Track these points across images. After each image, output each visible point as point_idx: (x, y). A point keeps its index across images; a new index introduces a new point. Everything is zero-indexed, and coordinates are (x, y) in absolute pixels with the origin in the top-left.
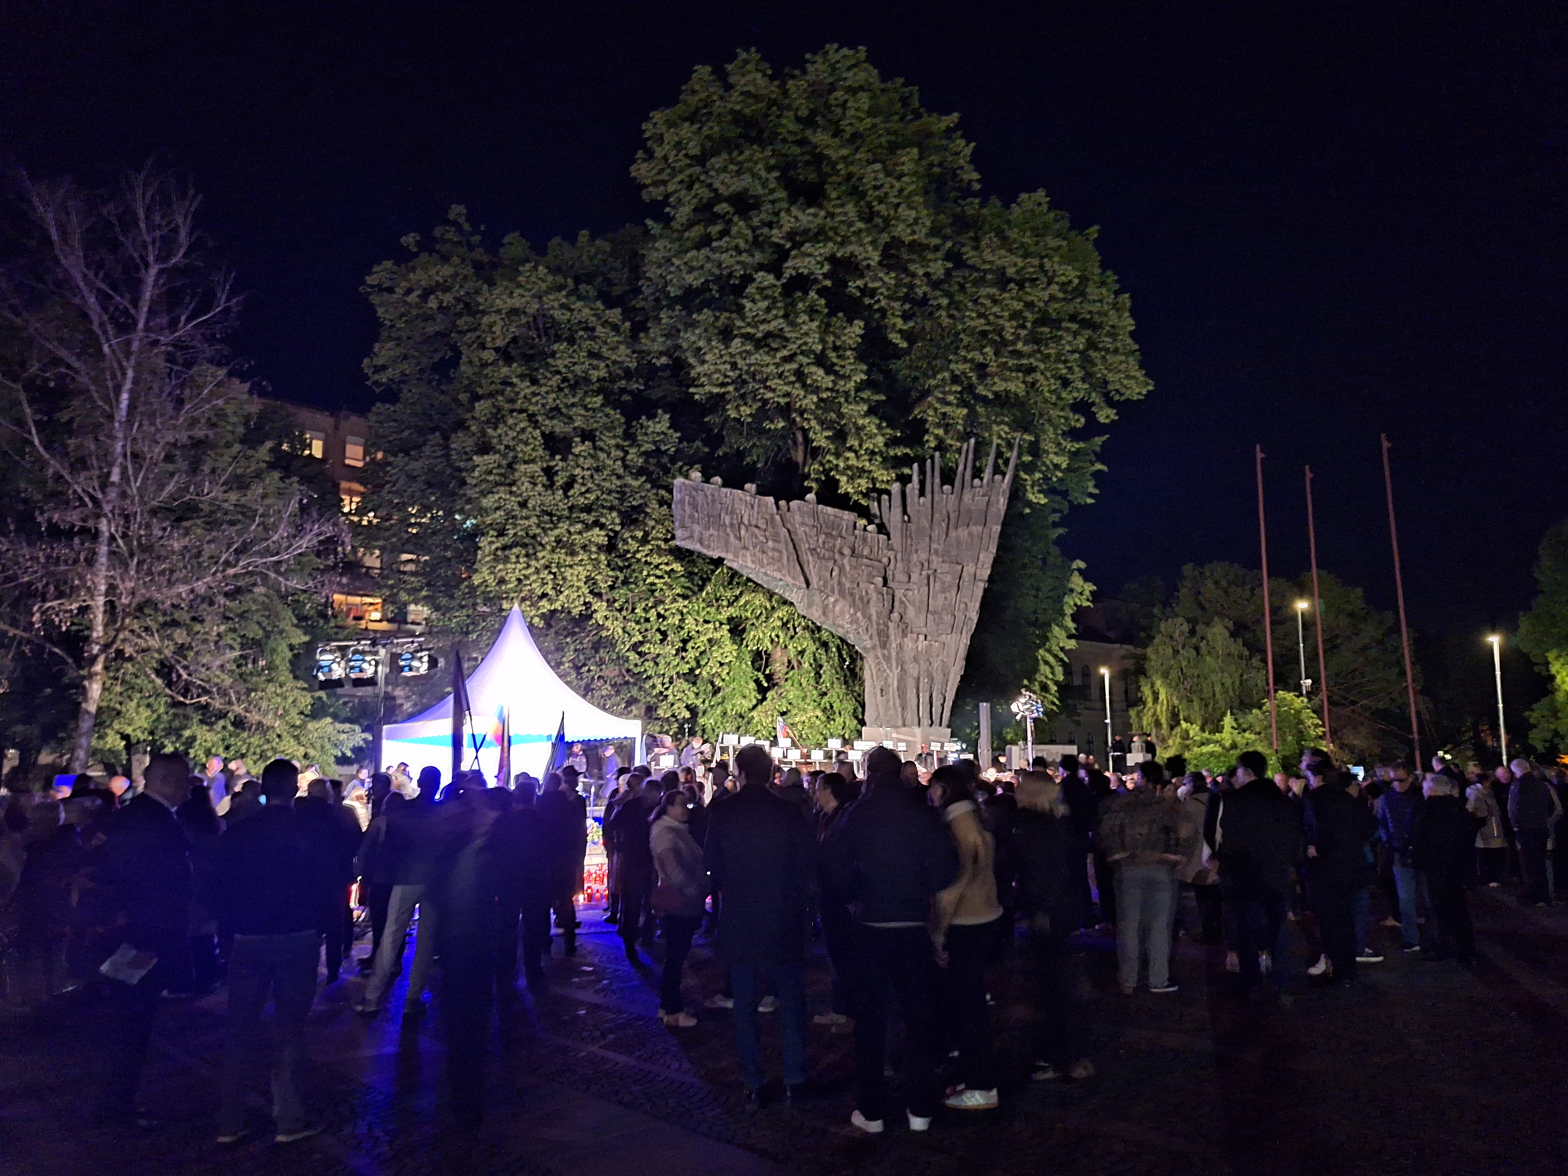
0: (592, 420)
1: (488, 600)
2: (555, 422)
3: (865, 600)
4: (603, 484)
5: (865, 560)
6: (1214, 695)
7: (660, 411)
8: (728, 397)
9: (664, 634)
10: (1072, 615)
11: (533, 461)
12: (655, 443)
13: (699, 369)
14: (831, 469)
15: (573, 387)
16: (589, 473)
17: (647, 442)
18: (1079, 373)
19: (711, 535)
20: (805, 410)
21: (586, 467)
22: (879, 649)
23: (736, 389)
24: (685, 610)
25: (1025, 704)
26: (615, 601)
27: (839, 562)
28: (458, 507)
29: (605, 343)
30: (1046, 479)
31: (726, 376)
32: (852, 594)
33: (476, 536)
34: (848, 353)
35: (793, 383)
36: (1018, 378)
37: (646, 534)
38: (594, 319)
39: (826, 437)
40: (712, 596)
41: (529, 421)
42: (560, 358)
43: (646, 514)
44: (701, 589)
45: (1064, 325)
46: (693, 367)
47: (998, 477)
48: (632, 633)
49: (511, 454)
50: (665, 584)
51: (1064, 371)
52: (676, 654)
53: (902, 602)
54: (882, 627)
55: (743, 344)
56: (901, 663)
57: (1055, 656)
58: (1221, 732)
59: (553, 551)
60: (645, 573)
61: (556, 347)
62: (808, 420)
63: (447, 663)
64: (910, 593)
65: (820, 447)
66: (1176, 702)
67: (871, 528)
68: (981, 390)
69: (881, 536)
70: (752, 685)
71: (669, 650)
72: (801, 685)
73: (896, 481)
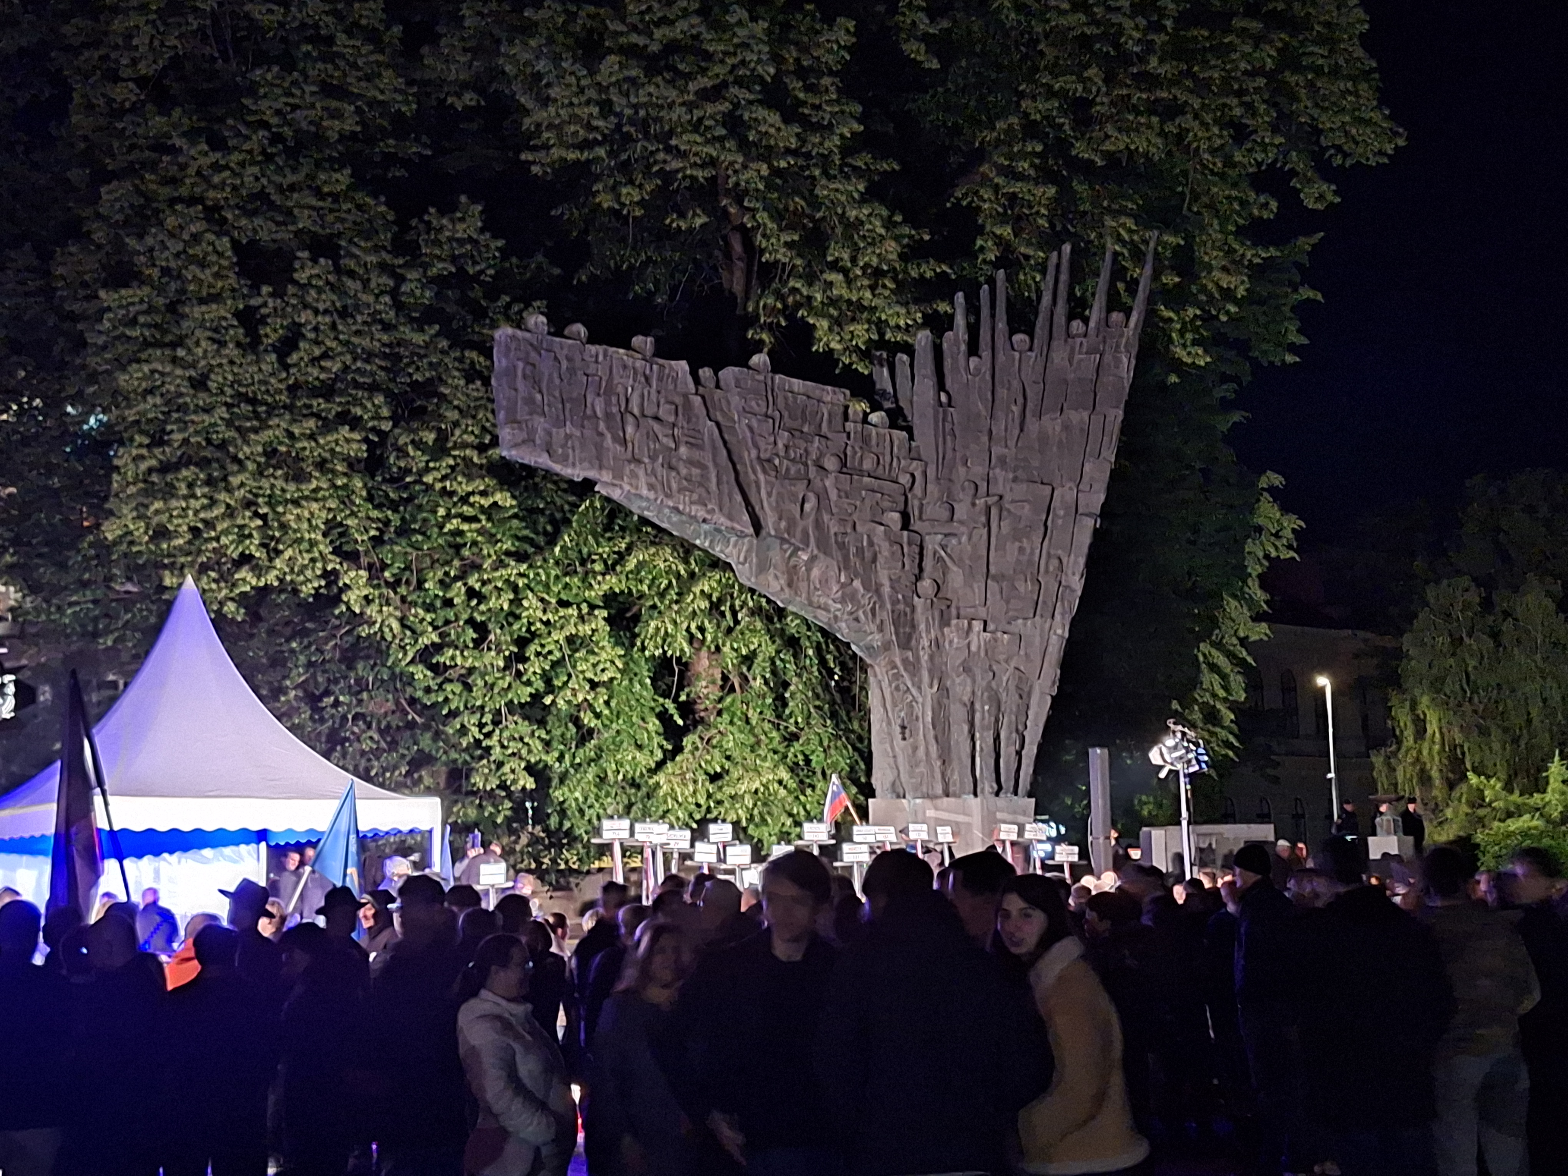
0: (330, 218)
1: (134, 571)
2: (258, 221)
3: (868, 555)
4: (355, 340)
5: (866, 480)
6: (1529, 721)
7: (463, 199)
8: (595, 169)
9: (482, 630)
10: (1259, 576)
11: (216, 298)
12: (454, 259)
13: (541, 115)
14: (798, 306)
15: (293, 153)
16: (328, 319)
17: (440, 258)
18: (1265, 115)
19: (568, 437)
20: (746, 192)
21: (321, 307)
22: (896, 650)
23: (611, 154)
24: (521, 583)
25: (1175, 748)
26: (384, 567)
27: (817, 483)
28: (72, 391)
29: (354, 66)
30: (1208, 319)
31: (590, 128)
32: (842, 546)
33: (109, 445)
34: (826, 81)
36: (1149, 126)
37: (442, 437)
38: (329, 19)
39: (786, 244)
40: (573, 555)
41: (208, 220)
42: (265, 97)
43: (443, 397)
44: (552, 541)
45: (1238, 23)
46: (527, 112)
47: (1116, 316)
48: (419, 628)
49: (173, 286)
50: (481, 532)
51: (1238, 111)
52: (505, 668)
53: (940, 559)
54: (901, 607)
55: (623, 66)
56: (939, 676)
57: (1231, 655)
58: (1544, 791)
59: (260, 473)
60: (441, 512)
61: (257, 74)
62: (753, 210)
63: (56, 695)
64: (954, 541)
65: (777, 262)
66: (1459, 738)
67: (874, 417)
68: (1081, 150)
69: (896, 433)
70: (654, 724)
71: (493, 659)
72: (747, 721)
73: (924, 325)
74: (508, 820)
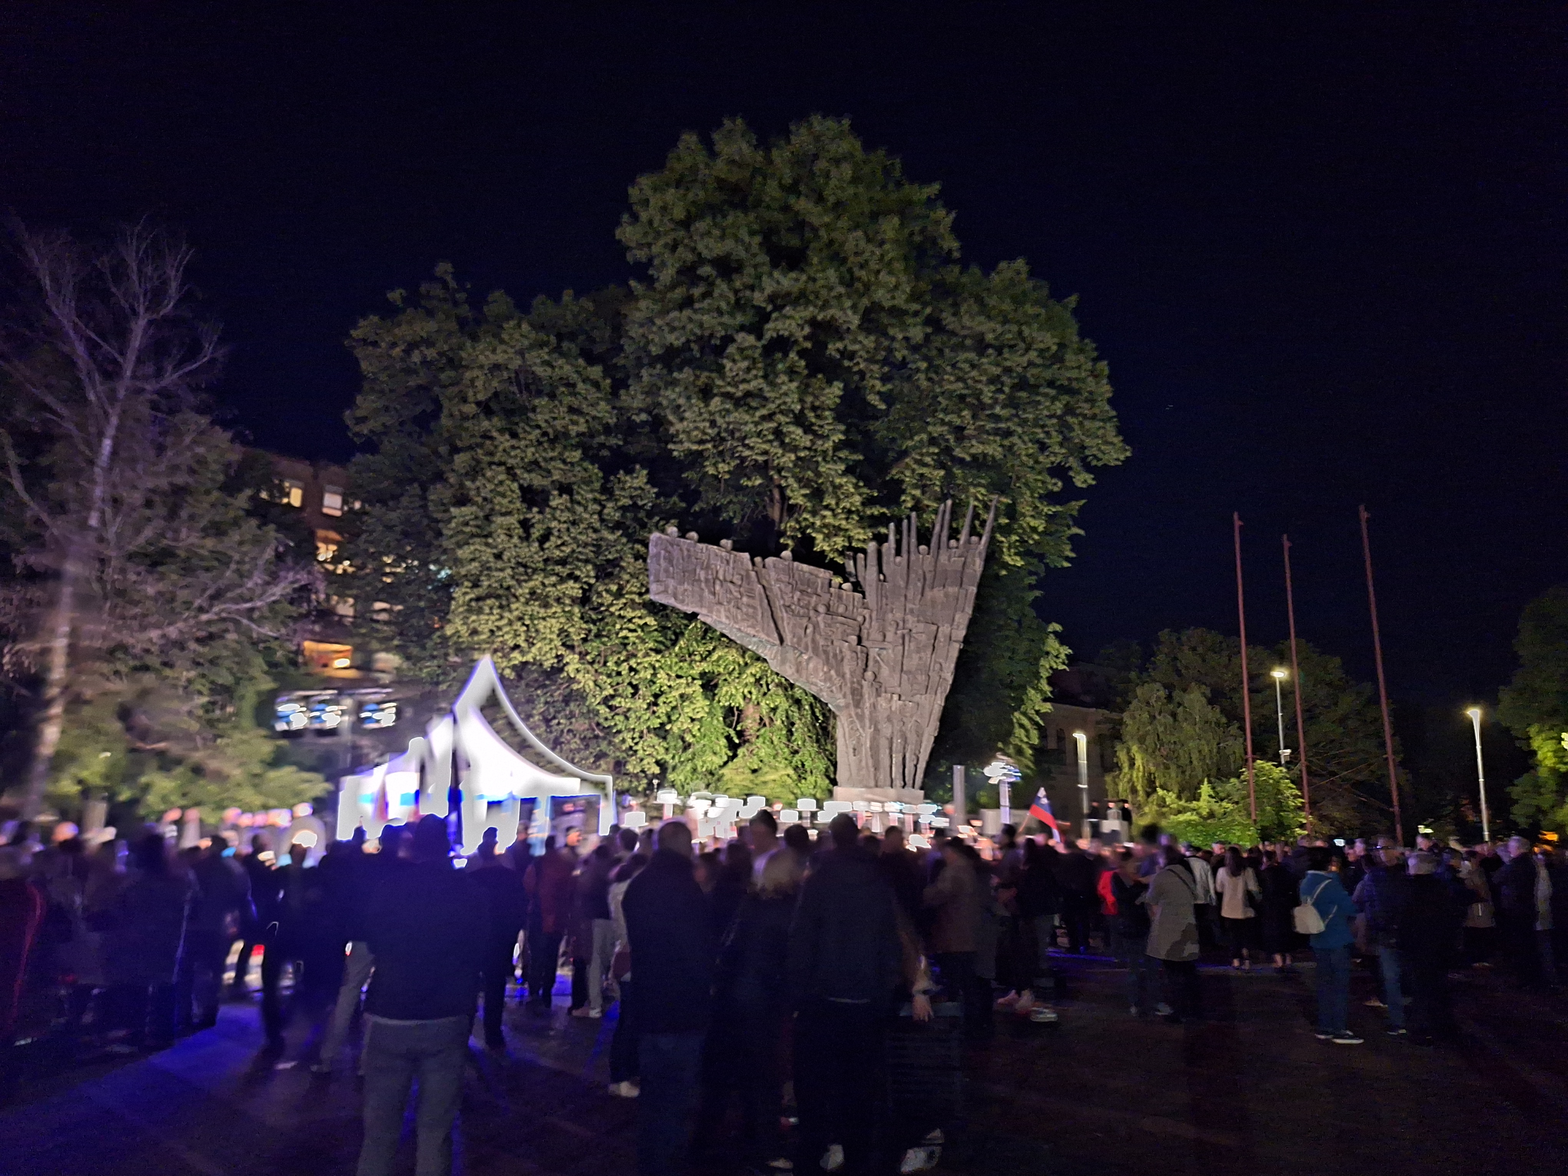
0: (570, 474)
1: (459, 651)
2: (533, 475)
3: (839, 658)
4: (579, 537)
5: (840, 618)
6: (1191, 762)
7: (638, 467)
8: (706, 454)
9: (636, 688)
10: (1048, 678)
11: (509, 513)
12: (631, 497)
13: (679, 426)
14: (807, 527)
15: (553, 442)
16: (565, 526)
17: (624, 497)
18: (1056, 438)
19: (686, 590)
20: (783, 468)
21: (563, 519)
22: (852, 708)
23: (714, 447)
24: (657, 665)
25: (1000, 768)
26: (587, 653)
27: (814, 619)
28: (433, 558)
29: (586, 399)
30: (1023, 542)
31: (705, 433)
32: (826, 652)
33: (451, 586)
34: (827, 413)
35: (770, 441)
36: (995, 441)
37: (621, 588)
38: (575, 376)
39: (802, 495)
40: (685, 651)
41: (508, 474)
42: (540, 413)
43: (622, 568)
44: (674, 643)
45: (1042, 390)
46: (672, 424)
47: (974, 539)
48: (603, 686)
49: (489, 506)
50: (638, 637)
51: (1042, 436)
52: (647, 709)
53: (876, 662)
55: (722, 403)
56: (875, 723)
57: (1031, 719)
58: (1198, 800)
59: (527, 603)
60: (618, 626)
61: (536, 402)
62: (786, 478)
64: (885, 652)
65: (797, 504)
66: (1153, 769)
67: (846, 586)
68: (958, 452)
69: (856, 594)
70: (723, 742)
71: (641, 704)
72: (772, 742)
73: (872, 540)
74: (645, 789)
